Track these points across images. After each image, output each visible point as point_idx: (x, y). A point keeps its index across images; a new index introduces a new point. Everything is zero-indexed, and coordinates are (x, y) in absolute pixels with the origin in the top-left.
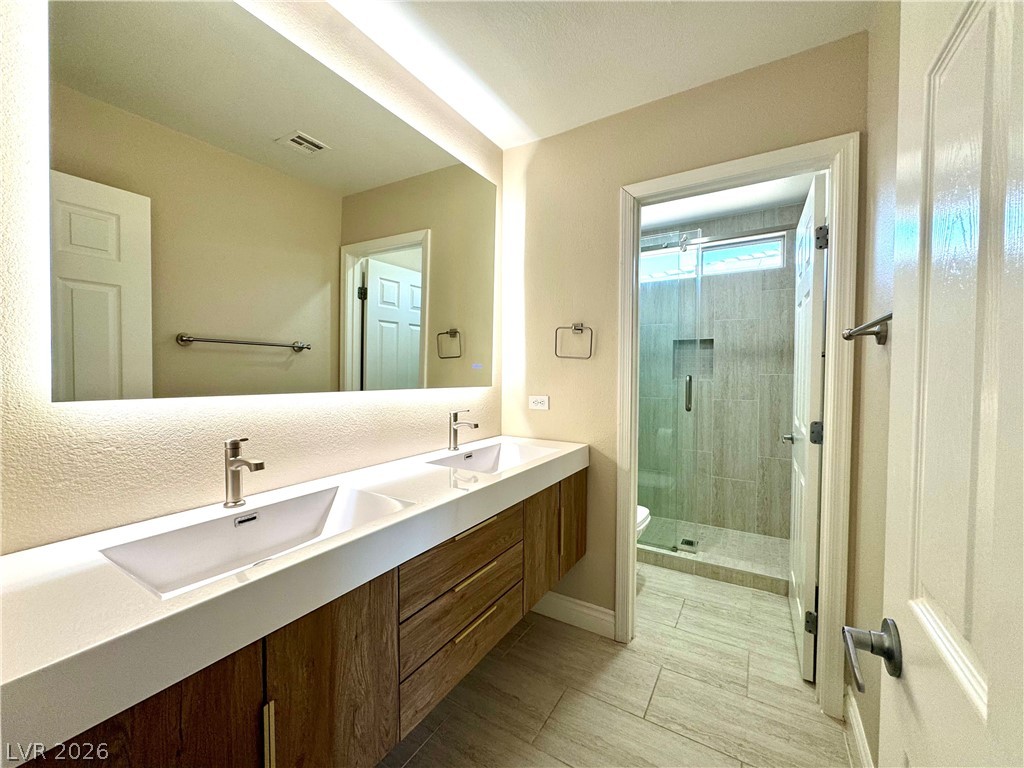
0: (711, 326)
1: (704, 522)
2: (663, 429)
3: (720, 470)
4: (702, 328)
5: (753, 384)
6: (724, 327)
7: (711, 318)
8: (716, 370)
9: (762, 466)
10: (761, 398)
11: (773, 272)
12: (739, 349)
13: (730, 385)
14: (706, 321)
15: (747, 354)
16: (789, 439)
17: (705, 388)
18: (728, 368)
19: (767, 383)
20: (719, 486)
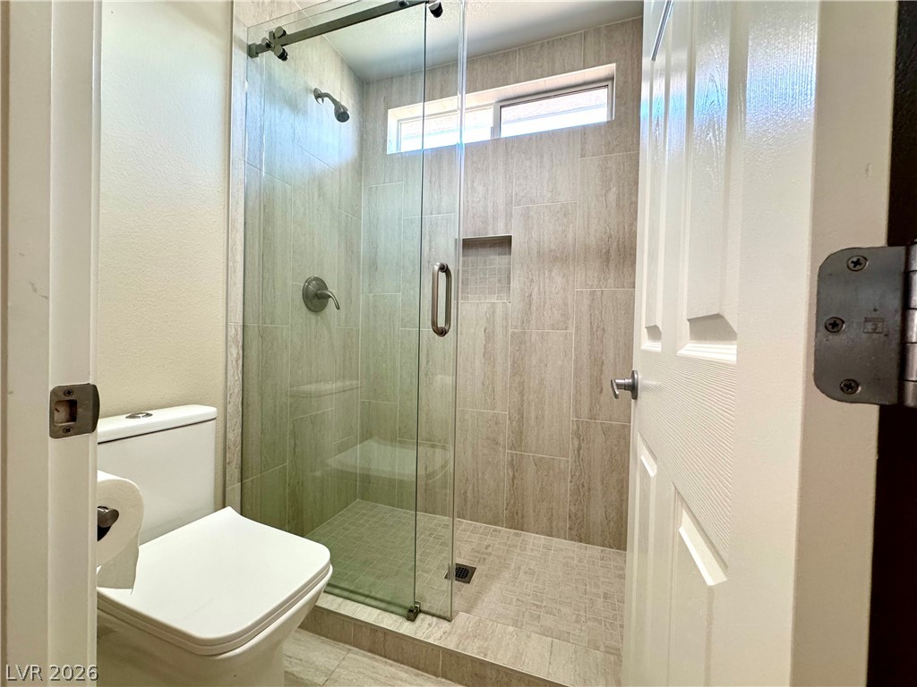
0: (509, 216)
1: (495, 521)
2: (440, 376)
3: (519, 440)
4: (495, 219)
5: (566, 305)
6: (526, 216)
7: (509, 204)
8: (515, 284)
9: (577, 434)
10: (577, 327)
11: (596, 128)
12: (547, 251)
13: (534, 308)
14: (501, 207)
15: (559, 258)
16: (625, 387)
17: (499, 311)
18: (532, 281)
19: (586, 302)
20: (516, 466)
